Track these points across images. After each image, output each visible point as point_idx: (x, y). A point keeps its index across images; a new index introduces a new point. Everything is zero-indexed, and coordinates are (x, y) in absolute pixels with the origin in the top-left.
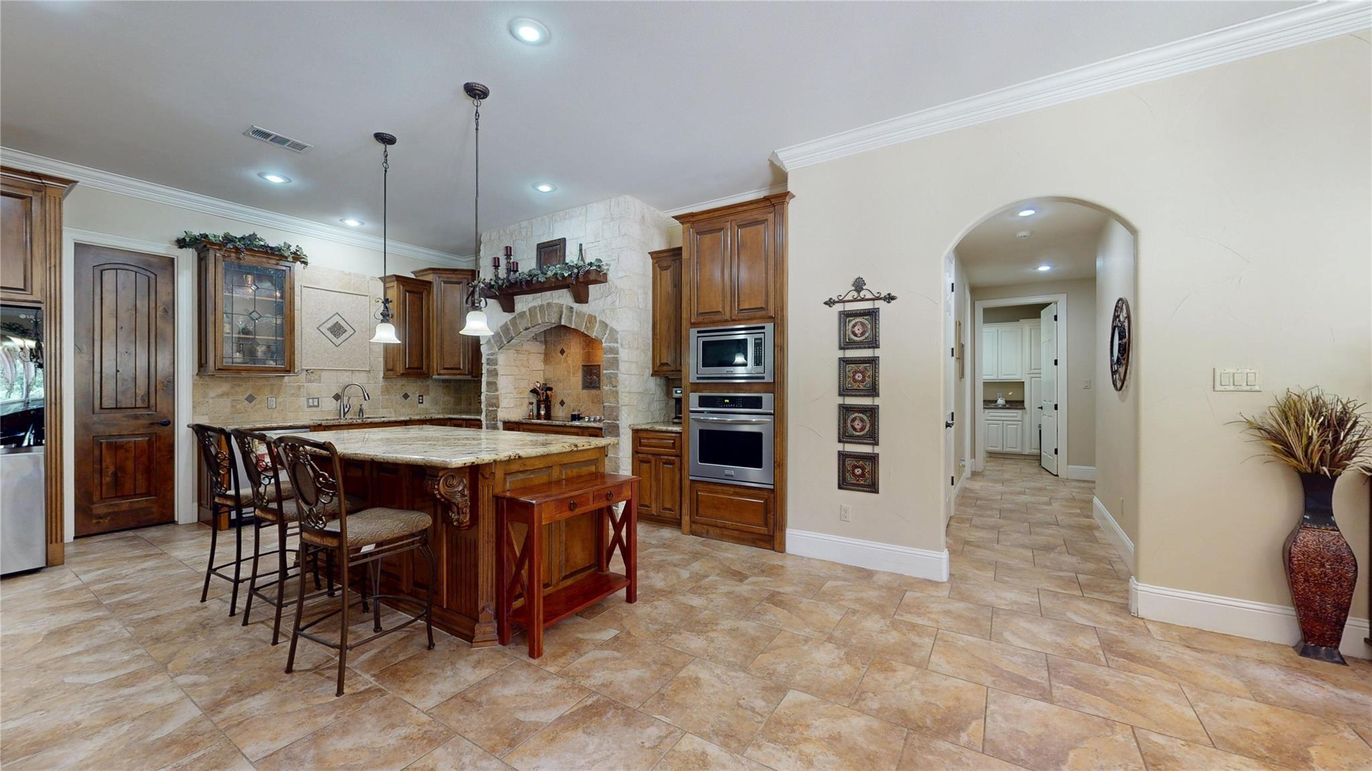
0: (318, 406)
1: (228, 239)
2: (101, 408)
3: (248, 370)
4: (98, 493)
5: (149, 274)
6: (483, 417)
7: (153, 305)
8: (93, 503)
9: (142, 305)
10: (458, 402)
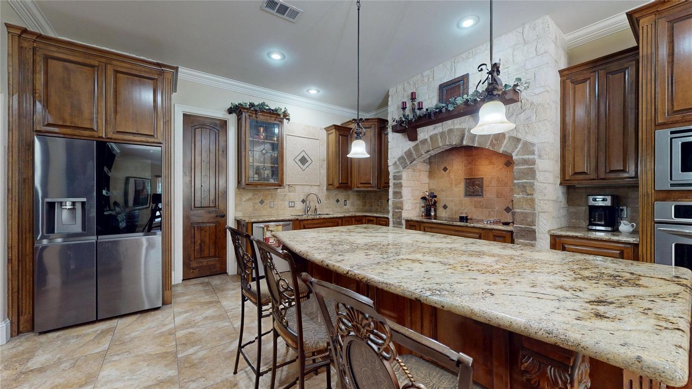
0: (294, 207)
1: (252, 105)
2: (195, 207)
3: (261, 185)
4: (193, 256)
5: (215, 130)
6: (390, 216)
7: (217, 148)
8: (191, 261)
9: (212, 147)
10: (364, 205)
